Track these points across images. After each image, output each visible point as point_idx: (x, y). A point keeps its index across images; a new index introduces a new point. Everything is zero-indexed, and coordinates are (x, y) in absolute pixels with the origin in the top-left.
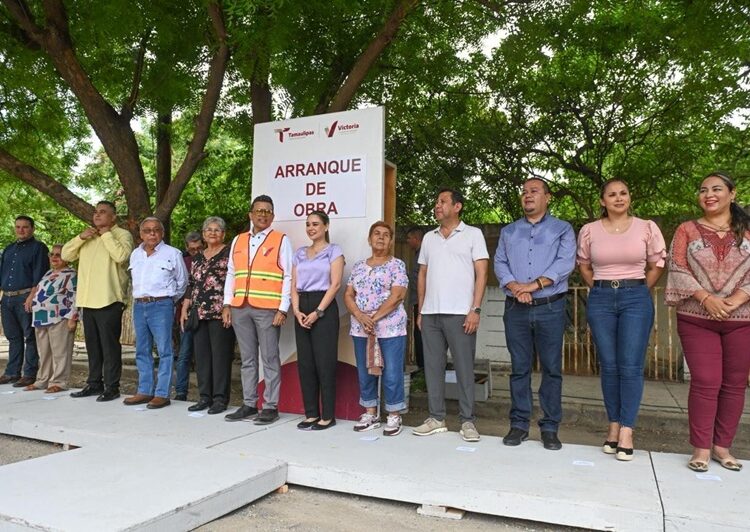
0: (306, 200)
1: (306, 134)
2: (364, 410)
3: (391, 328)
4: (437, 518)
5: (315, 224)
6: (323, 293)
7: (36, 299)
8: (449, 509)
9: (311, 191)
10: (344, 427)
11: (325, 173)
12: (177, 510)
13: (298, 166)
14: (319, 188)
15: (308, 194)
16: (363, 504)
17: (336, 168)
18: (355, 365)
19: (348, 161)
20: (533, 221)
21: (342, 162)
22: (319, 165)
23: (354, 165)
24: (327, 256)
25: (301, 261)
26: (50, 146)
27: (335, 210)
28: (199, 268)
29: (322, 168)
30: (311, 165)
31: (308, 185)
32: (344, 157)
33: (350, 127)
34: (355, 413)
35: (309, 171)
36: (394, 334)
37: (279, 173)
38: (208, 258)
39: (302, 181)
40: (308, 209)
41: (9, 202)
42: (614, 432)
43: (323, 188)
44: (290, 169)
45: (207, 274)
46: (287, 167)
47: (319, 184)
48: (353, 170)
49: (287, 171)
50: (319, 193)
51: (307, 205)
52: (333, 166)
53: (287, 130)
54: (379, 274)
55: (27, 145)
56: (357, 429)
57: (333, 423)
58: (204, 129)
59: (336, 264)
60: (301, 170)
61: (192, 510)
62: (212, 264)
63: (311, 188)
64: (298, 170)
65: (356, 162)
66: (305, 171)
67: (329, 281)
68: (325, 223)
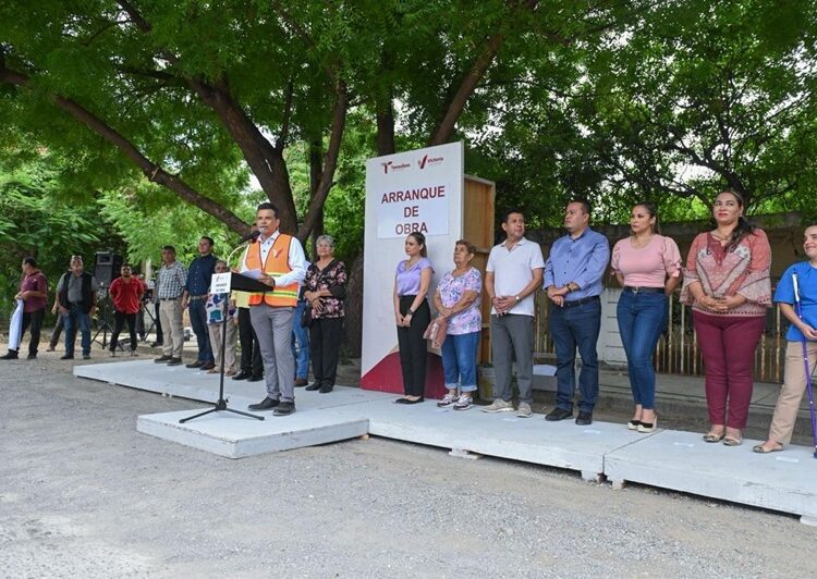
0: (404, 221)
1: (404, 166)
2: (447, 391)
3: (464, 326)
4: (461, 458)
5: (411, 244)
6: (414, 297)
7: (212, 302)
8: (471, 453)
9: (408, 213)
10: (430, 404)
11: (418, 198)
12: (284, 434)
13: (398, 193)
14: (413, 211)
15: (406, 216)
16: (416, 448)
17: (427, 194)
18: (440, 354)
19: (436, 188)
20: (574, 237)
21: (430, 189)
22: (414, 192)
23: (439, 191)
25: (400, 272)
26: (225, 171)
27: (426, 229)
29: (416, 195)
30: (408, 192)
31: (406, 208)
32: (433, 184)
33: (436, 160)
34: (439, 393)
35: (406, 197)
36: (466, 331)
37: (385, 199)
38: (321, 269)
39: (402, 205)
40: (406, 228)
41: (196, 220)
42: (638, 413)
43: (417, 211)
44: (392, 195)
45: (321, 282)
46: (390, 194)
47: (413, 207)
48: (439, 196)
49: (390, 198)
50: (413, 215)
51: (405, 225)
52: (424, 193)
53: (390, 163)
54: (456, 284)
55: (209, 171)
56: (439, 405)
57: (421, 400)
58: (332, 163)
59: (425, 273)
60: (400, 197)
61: (295, 436)
62: (324, 274)
64: (398, 197)
65: (441, 189)
66: (403, 197)
67: (419, 288)
68: (419, 244)
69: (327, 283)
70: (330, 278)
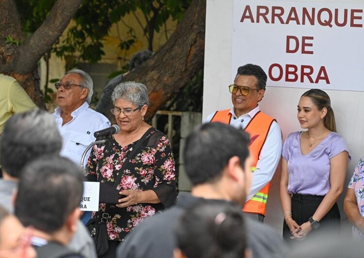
0: (285, 59)
5: (307, 110)
6: (320, 198)
9: (292, 47)
11: (312, 23)
13: (274, 8)
14: (304, 45)
15: (288, 51)
19: (346, 11)
21: (337, 10)
22: (305, 11)
23: (353, 18)
24: (325, 152)
27: (326, 78)
28: (110, 159)
29: (310, 17)
30: (293, 10)
31: (289, 38)
35: (289, 19)
37: (247, 15)
39: (280, 31)
40: (288, 73)
43: (311, 45)
44: (263, 11)
45: (121, 171)
46: (259, 8)
47: (304, 38)
48: (352, 25)
49: (259, 14)
50: (303, 52)
51: (288, 66)
52: (325, 16)
59: (338, 162)
60: (279, 16)
62: (130, 155)
63: (293, 42)
64: (274, 15)
65: (356, 14)
66: (285, 17)
67: (329, 184)
68: (320, 108)
69: (134, 173)
70: (140, 165)
